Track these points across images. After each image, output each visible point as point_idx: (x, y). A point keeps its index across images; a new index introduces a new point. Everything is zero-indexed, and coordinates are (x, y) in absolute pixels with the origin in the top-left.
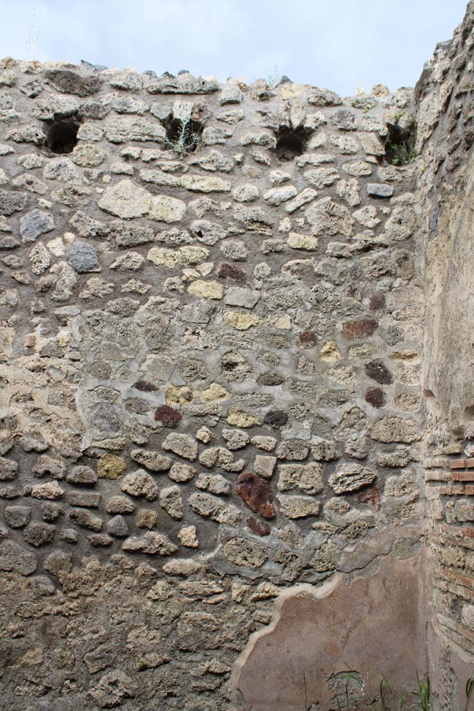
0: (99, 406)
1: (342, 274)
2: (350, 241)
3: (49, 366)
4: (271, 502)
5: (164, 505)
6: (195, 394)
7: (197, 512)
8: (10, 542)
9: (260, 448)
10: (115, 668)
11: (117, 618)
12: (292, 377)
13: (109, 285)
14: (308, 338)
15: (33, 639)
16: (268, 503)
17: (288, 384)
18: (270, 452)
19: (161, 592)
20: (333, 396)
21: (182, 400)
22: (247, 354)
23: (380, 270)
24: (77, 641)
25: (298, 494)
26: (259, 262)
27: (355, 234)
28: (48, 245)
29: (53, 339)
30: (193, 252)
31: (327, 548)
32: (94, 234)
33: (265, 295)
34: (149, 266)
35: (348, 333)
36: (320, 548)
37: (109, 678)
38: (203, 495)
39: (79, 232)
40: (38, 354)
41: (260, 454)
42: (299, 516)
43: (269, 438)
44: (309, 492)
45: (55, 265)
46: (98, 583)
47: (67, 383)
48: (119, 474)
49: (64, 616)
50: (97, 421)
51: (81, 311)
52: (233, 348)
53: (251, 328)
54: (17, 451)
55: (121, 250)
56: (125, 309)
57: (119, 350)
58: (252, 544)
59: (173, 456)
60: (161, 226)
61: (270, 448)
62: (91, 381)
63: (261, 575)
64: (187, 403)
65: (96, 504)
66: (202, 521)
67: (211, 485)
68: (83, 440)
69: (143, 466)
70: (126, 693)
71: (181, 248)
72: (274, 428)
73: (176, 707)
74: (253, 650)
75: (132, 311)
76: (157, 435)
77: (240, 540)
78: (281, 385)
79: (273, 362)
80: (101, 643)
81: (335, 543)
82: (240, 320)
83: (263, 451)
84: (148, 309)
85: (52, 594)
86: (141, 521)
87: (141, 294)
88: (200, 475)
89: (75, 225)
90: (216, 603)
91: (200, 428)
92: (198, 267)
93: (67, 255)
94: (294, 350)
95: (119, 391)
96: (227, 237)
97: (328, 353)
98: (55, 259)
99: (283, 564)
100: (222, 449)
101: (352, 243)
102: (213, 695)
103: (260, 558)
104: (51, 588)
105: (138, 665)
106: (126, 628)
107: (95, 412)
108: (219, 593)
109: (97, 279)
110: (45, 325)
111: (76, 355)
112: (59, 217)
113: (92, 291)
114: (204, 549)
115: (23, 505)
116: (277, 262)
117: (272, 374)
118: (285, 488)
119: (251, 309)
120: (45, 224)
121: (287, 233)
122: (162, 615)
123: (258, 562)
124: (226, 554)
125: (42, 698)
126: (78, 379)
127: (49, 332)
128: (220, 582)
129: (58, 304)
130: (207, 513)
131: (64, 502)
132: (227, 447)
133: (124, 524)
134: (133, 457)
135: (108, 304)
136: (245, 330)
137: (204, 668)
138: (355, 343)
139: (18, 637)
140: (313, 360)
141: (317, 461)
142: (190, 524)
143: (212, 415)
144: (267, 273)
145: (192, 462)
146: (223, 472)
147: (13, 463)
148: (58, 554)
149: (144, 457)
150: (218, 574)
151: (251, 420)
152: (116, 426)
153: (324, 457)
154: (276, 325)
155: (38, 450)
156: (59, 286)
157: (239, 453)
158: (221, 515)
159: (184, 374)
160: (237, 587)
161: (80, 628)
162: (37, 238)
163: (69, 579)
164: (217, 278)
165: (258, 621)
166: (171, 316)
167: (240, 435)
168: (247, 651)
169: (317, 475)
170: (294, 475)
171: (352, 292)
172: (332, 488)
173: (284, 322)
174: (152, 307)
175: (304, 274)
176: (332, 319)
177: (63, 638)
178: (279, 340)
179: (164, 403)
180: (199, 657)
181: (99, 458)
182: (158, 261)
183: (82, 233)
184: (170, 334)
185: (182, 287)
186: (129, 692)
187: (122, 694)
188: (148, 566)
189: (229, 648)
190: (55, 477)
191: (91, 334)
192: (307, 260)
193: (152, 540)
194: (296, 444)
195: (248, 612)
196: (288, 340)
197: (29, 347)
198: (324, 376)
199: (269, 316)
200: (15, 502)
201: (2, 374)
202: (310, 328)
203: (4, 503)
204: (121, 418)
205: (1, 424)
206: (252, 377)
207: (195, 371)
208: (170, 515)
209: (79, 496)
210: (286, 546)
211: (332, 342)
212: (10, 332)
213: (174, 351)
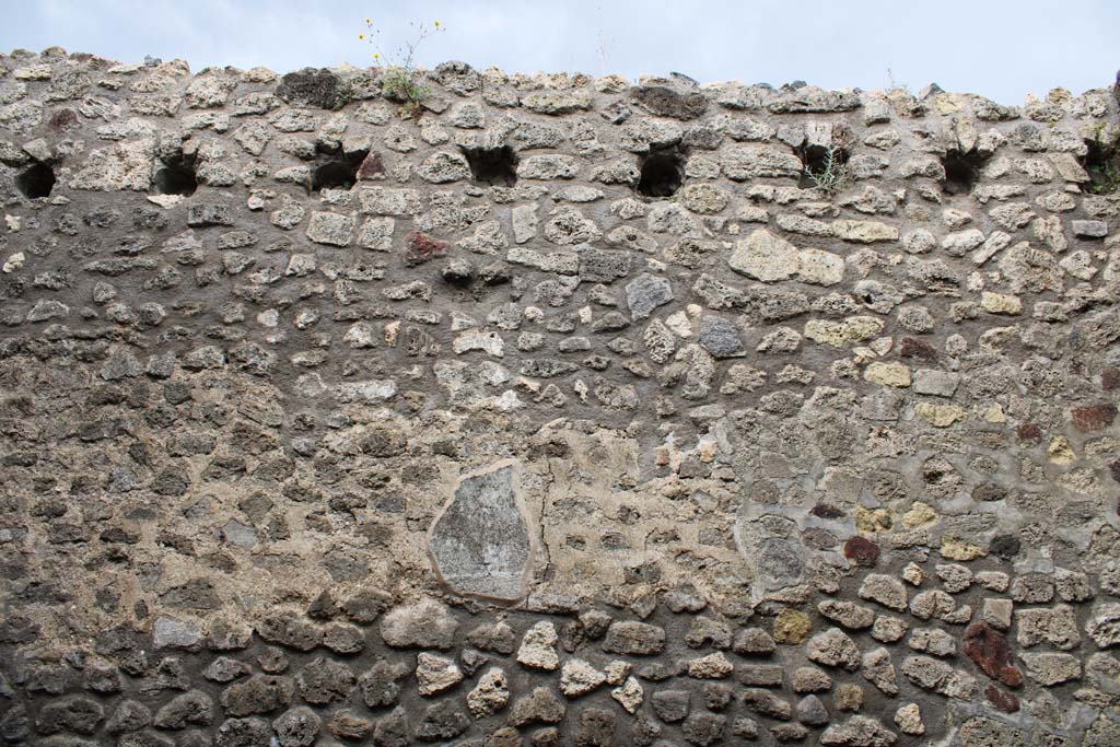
0: (768, 543)
1: (1059, 344)
2: (1061, 299)
3: (693, 490)
4: (1012, 663)
5: (871, 676)
6: (895, 518)
7: (916, 683)
8: (666, 742)
9: (988, 589)
12: (1017, 488)
13: (759, 374)
14: (1029, 433)
16: (1009, 665)
17: (1012, 497)
18: (1003, 592)
20: (1075, 510)
21: (878, 527)
22: (954, 459)
23: (1108, 336)
25: (1047, 651)
26: (950, 333)
27: (1067, 290)
28: (668, 322)
29: (691, 452)
30: (865, 324)
31: (1101, 727)
32: (729, 305)
33: (966, 377)
34: (809, 345)
35: (1080, 424)
36: (1091, 728)
38: (922, 659)
39: (708, 303)
40: (675, 474)
41: (989, 597)
42: (1055, 681)
43: (999, 573)
44: (1063, 647)
45: (682, 350)
47: (720, 513)
48: (802, 637)
50: (769, 564)
51: (727, 412)
52: (934, 452)
53: (955, 424)
54: (661, 612)
55: (767, 324)
56: (786, 406)
57: (785, 463)
58: (998, 725)
59: (876, 606)
60: (817, 291)
61: (1003, 588)
62: (755, 508)
64: (886, 531)
65: (780, 681)
66: (924, 695)
67: (931, 645)
68: (753, 592)
69: (836, 623)
71: (847, 320)
72: (1003, 559)
75: (796, 408)
76: (850, 579)
77: (980, 720)
78: (1004, 500)
79: (989, 468)
81: (1112, 720)
82: (938, 413)
83: (994, 591)
84: (816, 405)
86: (844, 701)
87: (804, 385)
88: (915, 631)
89: (701, 293)
91: (906, 565)
92: (873, 344)
93: (697, 335)
94: (1014, 450)
95: (793, 521)
96: (904, 301)
97: (1057, 452)
98: (681, 342)
100: (940, 593)
101: (1065, 302)
103: (1012, 744)
107: (764, 550)
109: (742, 366)
110: (678, 433)
111: (727, 473)
112: (677, 284)
113: (739, 383)
114: (930, 736)
115: (678, 689)
116: (972, 332)
117: (989, 485)
118: (1031, 643)
119: (950, 398)
120: (661, 294)
121: (979, 293)
124: (964, 743)
126: (735, 507)
127: (686, 443)
129: (692, 403)
130: (932, 684)
131: (734, 681)
132: (945, 590)
133: (823, 708)
134: (823, 612)
135: (762, 399)
136: (947, 427)
138: (1092, 436)
140: (1040, 462)
141: (1066, 602)
142: (909, 701)
143: (921, 546)
144: (964, 348)
145: (901, 613)
146: (942, 624)
147: (659, 630)
149: (837, 611)
151: (972, 550)
152: (796, 569)
153: (1075, 596)
154: (986, 417)
155: (693, 609)
156: (691, 376)
157: (960, 597)
158: (949, 686)
159: (876, 492)
162: (651, 312)
164: (899, 358)
166: (848, 413)
167: (961, 572)
169: (1070, 622)
170: (1040, 624)
171: (1077, 368)
172: (1093, 639)
173: (995, 414)
174: (821, 401)
175: (1008, 347)
176: (1057, 407)
178: (992, 437)
179: (855, 534)
181: (776, 615)
182: (820, 339)
183: (713, 303)
184: (851, 438)
185: (856, 372)
190: (718, 646)
191: (744, 443)
192: (1011, 328)
193: (861, 727)
194: (1035, 581)
196: (1005, 437)
197: (662, 465)
198: (1058, 484)
199: (975, 406)
200: (665, 684)
201: (628, 504)
202: (1029, 420)
203: (649, 687)
204: (801, 557)
205: (634, 576)
206: (965, 491)
207: (890, 487)
208: (880, 689)
209: (755, 672)
210: (1044, 725)
211: (1061, 437)
212: (632, 445)
213: (858, 460)
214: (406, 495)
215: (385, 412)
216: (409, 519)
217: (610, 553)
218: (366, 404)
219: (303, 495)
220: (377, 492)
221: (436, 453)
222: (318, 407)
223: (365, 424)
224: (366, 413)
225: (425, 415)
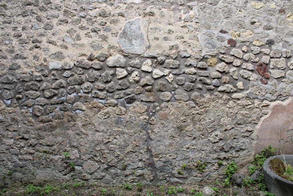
0: (207, 40)
3: (188, 25)
4: (267, 72)
5: (232, 75)
6: (241, 34)
7: (243, 77)
8: (179, 90)
9: (264, 54)
10: (217, 130)
11: (217, 114)
12: (276, 27)
14: (282, 11)
15: (189, 122)
16: (267, 73)
17: (274, 29)
18: (268, 55)
19: (231, 105)
20: (291, 33)
21: (237, 36)
22: (259, 18)
24: (204, 122)
25: (277, 70)
29: (188, 15)
31: (287, 88)
36: (284, 88)
37: (215, 134)
38: (245, 71)
40: (183, 21)
42: (278, 77)
43: (268, 49)
44: (281, 69)
46: (210, 103)
47: (195, 32)
48: (215, 64)
49: (199, 114)
51: (198, 4)
52: (254, 16)
53: (261, 8)
54: (178, 57)
56: (214, 2)
57: (213, 18)
58: (262, 87)
59: (234, 57)
61: (268, 53)
62: (204, 30)
63: (264, 98)
64: (239, 37)
65: (208, 75)
66: (244, 80)
67: (248, 67)
68: (203, 52)
69: (224, 61)
70: (220, 138)
72: (269, 46)
73: (236, 142)
74: (262, 123)
75: (217, 3)
76: (228, 50)
77: (257, 86)
78: (272, 30)
79: (269, 21)
80: (212, 123)
81: (290, 87)
82: (257, 5)
83: (265, 54)
84: (223, 2)
85: (195, 107)
86: (224, 81)
88: (244, 64)
90: (250, 108)
91: (243, 47)
94: (277, 16)
95: (214, 34)
97: (289, 17)
99: (272, 94)
100: (251, 54)
102: (248, 138)
103: (265, 92)
104: (194, 105)
105: (224, 129)
106: (220, 117)
107: (206, 42)
108: (251, 105)
110: (184, 9)
111: (197, 21)
114: (245, 90)
115: (182, 77)
117: (268, 26)
118: (273, 67)
119: (260, 1)
122: (232, 113)
123: (264, 94)
124: (253, 91)
125: (193, 141)
126: (199, 30)
127: (186, 12)
128: (251, 101)
129: (188, 1)
130: (247, 77)
131: (197, 75)
132: (253, 53)
133: (219, 82)
134: (220, 58)
135: (208, 0)
136: (259, 9)
137: (246, 130)
139: (184, 122)
140: (284, 19)
141: (284, 57)
142: (240, 81)
143: (248, 41)
145: (241, 59)
146: (251, 62)
147: (178, 62)
148: (195, 93)
149: (224, 58)
150: (250, 98)
151: (261, 43)
152: (214, 47)
153: (287, 56)
154: (270, 6)
155: (187, 57)
157: (256, 55)
158: (251, 78)
159: (237, 27)
160: (257, 102)
161: (205, 118)
163: (200, 102)
165: (263, 114)
166: (231, 5)
167: (257, 49)
168: (260, 123)
169: (284, 63)
170: (276, 63)
172: (289, 67)
173: (273, 5)
176: (291, 3)
177: (199, 121)
178: (271, 12)
179: (231, 38)
180: (244, 126)
181: (208, 59)
184: (231, 11)
186: (222, 138)
187: (219, 139)
188: (227, 96)
189: (254, 123)
190: (193, 66)
191: (202, 12)
193: (228, 87)
194: (277, 52)
195: (260, 111)
196: (274, 12)
197: (180, 18)
198: (287, 26)
199: (268, 3)
200: (179, 76)
201: (170, 29)
202: (283, 7)
203: (175, 76)
204: (216, 44)
205: (172, 48)
206: (261, 27)
207: (241, 25)
208: (233, 78)
209: (202, 73)
210: (273, 88)
211: (291, 12)
212: (172, 12)
213: (233, 18)
214: (111, 27)
215: (104, 5)
216: (112, 33)
217: (166, 42)
218: (99, 3)
219: (84, 28)
220: (104, 27)
221: (119, 16)
222: (86, 4)
223: (99, 8)
224: (99, 5)
225: (115, 5)
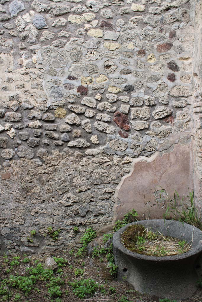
0: (53, 88)
1: (156, 22)
2: (160, 6)
3: (30, 72)
4: (128, 124)
5: (83, 127)
6: (93, 80)
7: (97, 130)
8: (22, 146)
9: (122, 102)
10: (69, 192)
11: (68, 173)
12: (135, 70)
13: (52, 34)
14: (142, 52)
15: (36, 183)
16: (127, 124)
17: (133, 73)
18: (127, 103)
19: (85, 162)
20: (154, 78)
21: (88, 83)
22: (115, 61)
23: (174, 19)
24: (53, 183)
25: (139, 120)
26: (118, 19)
27: (162, 2)
28: (23, 17)
29: (30, 60)
30: (89, 16)
31: (152, 142)
32: (43, 10)
33: (122, 34)
34: (69, 24)
35: (159, 49)
36: (149, 142)
37: (67, 196)
38: (100, 122)
39: (36, 10)
40: (24, 67)
41: (123, 104)
42: (140, 129)
43: (126, 97)
44: (144, 119)
45: (27, 27)
46: (59, 160)
47: (38, 79)
48: (64, 116)
49: (47, 174)
50: (53, 94)
51: (41, 47)
52: (108, 59)
53: (116, 50)
54: (20, 109)
55: (56, 17)
56: (60, 44)
57: (59, 63)
58: (121, 141)
59: (86, 107)
60: (73, 4)
61: (127, 101)
62: (49, 77)
63: (125, 154)
64: (91, 84)
65: (55, 129)
66: (100, 133)
67: (102, 118)
68: (48, 103)
69: (73, 112)
70: (74, 201)
71: (83, 14)
72: (128, 93)
73: (94, 205)
74: (123, 183)
75: (64, 45)
76: (79, 99)
77: (116, 140)
78: (131, 74)
79: (126, 64)
80: (63, 183)
81: (155, 140)
82: (111, 46)
83: (124, 102)
84: (71, 44)
85: (41, 166)
86: (75, 135)
87: (67, 37)
88: (98, 114)
89: (34, 6)
90: (107, 166)
91: (97, 94)
92: (91, 23)
93: (32, 21)
94: (136, 58)
95: (61, 81)
96: (103, 8)
97: (150, 59)
98: (27, 24)
99: (134, 149)
100: (107, 103)
101: (161, 7)
102: (108, 201)
103: (125, 147)
104: (41, 163)
105: (78, 191)
106: (72, 177)
107: (51, 90)
108: (109, 162)
109: (47, 31)
110: (26, 54)
111: (41, 66)
112: (26, 4)
113: (45, 37)
114: (101, 144)
115: (26, 131)
116: (126, 18)
117: (126, 69)
118: (134, 118)
119: (116, 41)
120: (20, 7)
121: (130, 4)
122: (86, 171)
123: (124, 149)
124: (110, 146)
125: (42, 204)
126: (43, 77)
127: (28, 57)
128: (109, 157)
129: (31, 44)
130: (102, 130)
131: (42, 129)
132: (108, 102)
133: (68, 136)
134: (69, 109)
135: (53, 43)
136: (114, 50)
137: (104, 191)
138: (163, 54)
139: (30, 182)
140: (144, 62)
141: (147, 106)
142: (95, 134)
143: (101, 88)
144: (122, 23)
145: (94, 109)
146: (107, 112)
147: (19, 114)
148: (42, 150)
149: (74, 108)
150: (108, 154)
151: (118, 90)
152: (61, 96)
153: (150, 104)
154: (127, 47)
155: (29, 108)
156: (30, 36)
157: (113, 104)
158: (107, 130)
159: (88, 71)
160: (116, 159)
161: (54, 178)
162: (18, 14)
163: (48, 159)
164: (100, 27)
165: (125, 172)
166: (81, 46)
167: (114, 96)
168: (121, 183)
169: (147, 112)
170: (137, 112)
171: (161, 30)
172: (154, 117)
173: (130, 46)
174: (72, 42)
175: (139, 23)
176: (152, 43)
177: (47, 182)
178: (128, 54)
179: (81, 85)
180: (102, 187)
181: (55, 109)
182: (73, 21)
183: (38, 10)
184: (81, 54)
185: (85, 32)
186: (75, 201)
187: (72, 202)
188: (79, 153)
189: (113, 183)
190: (37, 119)
191: (46, 57)
192: (140, 16)
193: (80, 142)
194: (138, 99)
195: (121, 169)
197: (20, 64)
198: (149, 69)
199: (124, 43)
200: (22, 130)
201: (10, 77)
202: (142, 48)
203: (17, 131)
204: (63, 92)
205: (12, 99)
206: (118, 71)
207: (93, 70)
208: (86, 131)
209: (48, 126)
210: (135, 141)
211: (152, 54)
212: (11, 58)
213: (83, 61)
217: (5, 92)
